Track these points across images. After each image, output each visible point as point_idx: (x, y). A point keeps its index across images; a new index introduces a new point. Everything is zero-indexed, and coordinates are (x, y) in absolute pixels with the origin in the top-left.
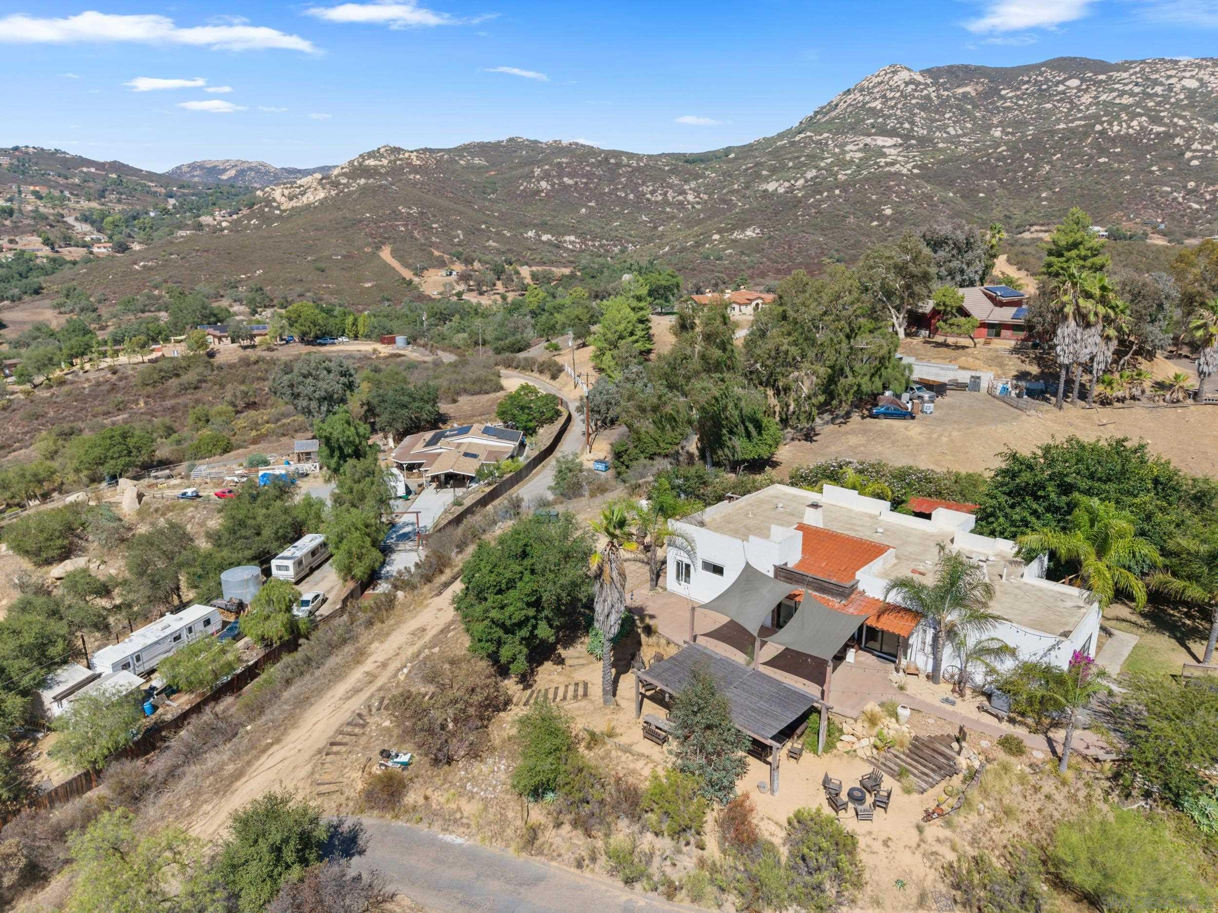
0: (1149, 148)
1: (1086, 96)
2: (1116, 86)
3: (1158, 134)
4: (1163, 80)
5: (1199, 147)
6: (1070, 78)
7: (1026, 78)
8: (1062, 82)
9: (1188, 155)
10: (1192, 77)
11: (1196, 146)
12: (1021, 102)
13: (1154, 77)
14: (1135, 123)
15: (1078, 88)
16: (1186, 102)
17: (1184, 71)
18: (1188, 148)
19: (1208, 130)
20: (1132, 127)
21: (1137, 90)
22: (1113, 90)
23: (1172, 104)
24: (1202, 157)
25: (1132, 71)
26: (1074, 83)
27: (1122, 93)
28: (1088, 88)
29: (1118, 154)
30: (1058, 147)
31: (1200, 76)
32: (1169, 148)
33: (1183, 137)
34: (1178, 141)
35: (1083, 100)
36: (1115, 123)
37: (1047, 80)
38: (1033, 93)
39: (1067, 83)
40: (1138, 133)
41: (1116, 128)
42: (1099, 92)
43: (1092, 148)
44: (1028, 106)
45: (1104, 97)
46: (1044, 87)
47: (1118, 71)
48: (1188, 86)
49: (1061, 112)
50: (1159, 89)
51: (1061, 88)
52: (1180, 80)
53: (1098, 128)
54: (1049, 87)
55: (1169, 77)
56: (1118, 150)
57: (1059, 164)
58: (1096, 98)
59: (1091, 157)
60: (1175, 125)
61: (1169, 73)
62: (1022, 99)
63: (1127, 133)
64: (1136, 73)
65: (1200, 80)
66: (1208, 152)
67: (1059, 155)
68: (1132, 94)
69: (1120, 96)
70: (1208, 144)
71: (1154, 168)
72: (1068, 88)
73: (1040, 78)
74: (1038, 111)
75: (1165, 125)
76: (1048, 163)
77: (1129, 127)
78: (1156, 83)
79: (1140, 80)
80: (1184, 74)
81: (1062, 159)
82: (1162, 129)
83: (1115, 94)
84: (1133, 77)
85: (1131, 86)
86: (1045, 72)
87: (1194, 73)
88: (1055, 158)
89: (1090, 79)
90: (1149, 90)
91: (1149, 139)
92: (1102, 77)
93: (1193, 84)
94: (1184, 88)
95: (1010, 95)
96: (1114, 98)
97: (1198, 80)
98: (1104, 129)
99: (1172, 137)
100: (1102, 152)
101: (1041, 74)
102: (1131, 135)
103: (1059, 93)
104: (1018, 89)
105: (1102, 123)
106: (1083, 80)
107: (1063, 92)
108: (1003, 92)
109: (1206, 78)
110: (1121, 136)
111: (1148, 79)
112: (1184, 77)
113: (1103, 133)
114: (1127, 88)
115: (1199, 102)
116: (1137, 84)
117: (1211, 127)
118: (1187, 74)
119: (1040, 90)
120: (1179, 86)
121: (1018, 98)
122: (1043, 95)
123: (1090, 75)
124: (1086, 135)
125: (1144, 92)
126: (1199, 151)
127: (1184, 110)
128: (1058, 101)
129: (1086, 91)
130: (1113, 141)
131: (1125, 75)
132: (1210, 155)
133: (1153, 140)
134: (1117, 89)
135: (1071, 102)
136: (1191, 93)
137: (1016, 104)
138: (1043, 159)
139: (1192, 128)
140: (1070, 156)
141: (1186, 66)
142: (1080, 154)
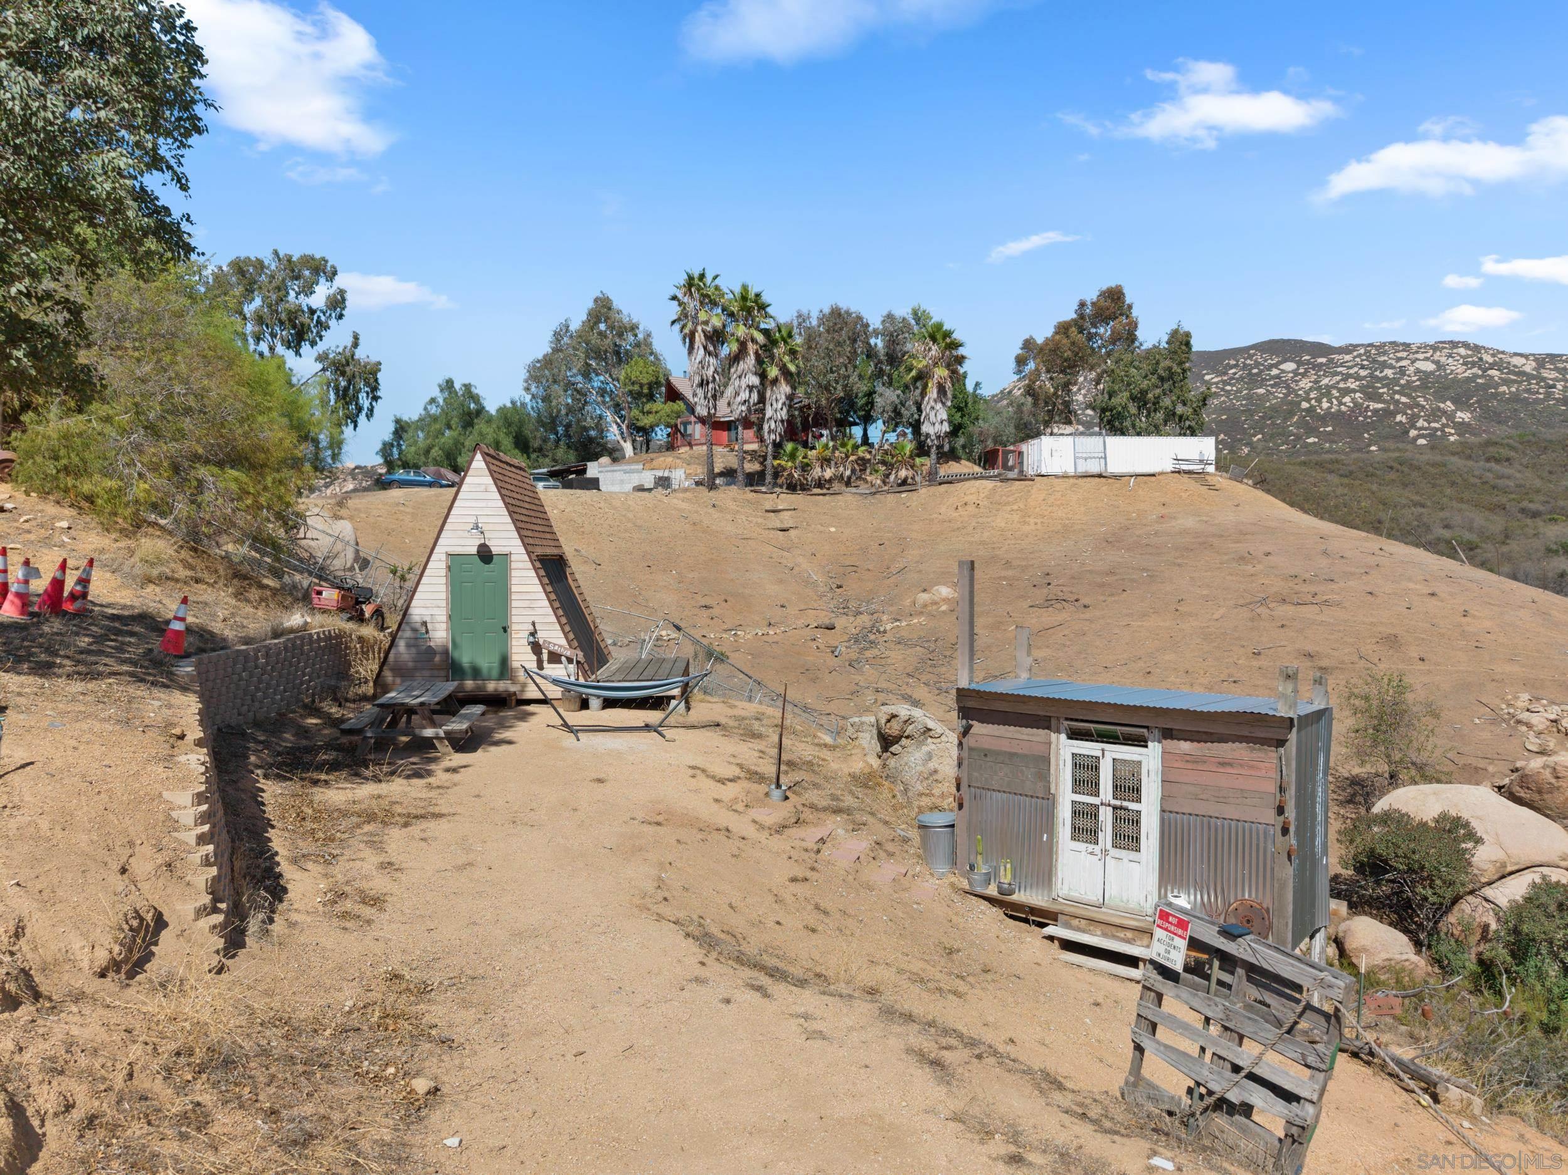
0: (1366, 427)
1: (1304, 381)
2: (1339, 369)
3: (1375, 411)
4: (1393, 362)
5: (1426, 424)
6: (1285, 361)
7: (1233, 362)
8: (1276, 366)
9: (1413, 433)
10: (1426, 359)
11: (1421, 423)
12: (1228, 388)
13: (1382, 359)
14: (1347, 399)
15: (1295, 372)
16: (1418, 383)
17: (1417, 352)
18: (1413, 426)
19: (1439, 409)
20: (1344, 404)
21: (1363, 373)
22: (1337, 374)
23: (1402, 386)
24: (1430, 435)
25: (1355, 353)
26: (1290, 366)
27: (1347, 376)
28: (1306, 371)
29: (1329, 433)
30: (1259, 427)
31: (1436, 357)
32: (1390, 426)
33: (1406, 414)
34: (1399, 418)
35: (1302, 384)
36: (1325, 400)
37: (1257, 364)
38: (1242, 378)
39: (1281, 367)
40: (1352, 410)
41: (1325, 405)
42: (1319, 376)
43: (1298, 428)
44: (1237, 392)
45: (1325, 381)
46: (1255, 371)
47: (1340, 354)
48: (1423, 369)
49: (1276, 398)
50: (1389, 372)
51: (1275, 372)
52: (1413, 362)
53: (1305, 405)
54: (1261, 371)
55: (1399, 359)
56: (1330, 429)
57: (1260, 446)
58: (1316, 382)
59: (1298, 438)
60: (1398, 401)
61: (1399, 355)
62: (1229, 384)
63: (1339, 411)
64: (1359, 355)
65: (1437, 363)
66: (1436, 429)
67: (1260, 436)
68: (1357, 378)
69: (1345, 380)
70: (1437, 422)
71: (1373, 448)
72: (1283, 371)
73: (1248, 362)
74: (1249, 397)
75: (1384, 402)
76: (1246, 445)
77: (1341, 403)
78: (1384, 365)
79: (1365, 363)
80: (1417, 356)
81: (1264, 440)
82: (1380, 406)
83: (1339, 378)
84: (1358, 359)
85: (1356, 369)
86: (1255, 354)
87: (1428, 355)
88: (1255, 439)
89: (1308, 362)
90: (1377, 373)
91: (1366, 417)
92: (1323, 360)
93: (1429, 367)
94: (1418, 371)
95: (1215, 380)
96: (1338, 383)
97: (1433, 362)
98: (1311, 406)
99: (1393, 414)
100: (1311, 431)
101: (1250, 357)
102: (1344, 413)
103: (1273, 378)
104: (1225, 374)
105: (1308, 400)
106: (1300, 364)
107: (1278, 377)
108: (1207, 377)
109: (1443, 360)
110: (1331, 413)
111: (1374, 361)
112: (1417, 359)
113: (1311, 410)
114: (1352, 371)
115: (1433, 383)
116: (1363, 367)
117: (1442, 405)
118: (1421, 356)
119: (1250, 374)
120: (1412, 369)
121: (1225, 383)
122: (1254, 380)
123: (1307, 357)
124: (1291, 413)
125: (1371, 375)
126: (1426, 429)
127: (1415, 391)
128: (1272, 386)
129: (1304, 375)
130: (1324, 419)
131: (1348, 357)
132: (1439, 433)
133: (1370, 417)
134: (1341, 373)
135: (1288, 387)
136: (1424, 376)
137: (1223, 389)
138: (1240, 440)
139: (1418, 405)
140: (1272, 436)
141: (1419, 348)
142: (1285, 434)
